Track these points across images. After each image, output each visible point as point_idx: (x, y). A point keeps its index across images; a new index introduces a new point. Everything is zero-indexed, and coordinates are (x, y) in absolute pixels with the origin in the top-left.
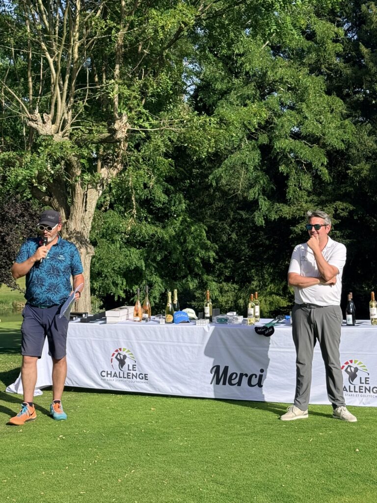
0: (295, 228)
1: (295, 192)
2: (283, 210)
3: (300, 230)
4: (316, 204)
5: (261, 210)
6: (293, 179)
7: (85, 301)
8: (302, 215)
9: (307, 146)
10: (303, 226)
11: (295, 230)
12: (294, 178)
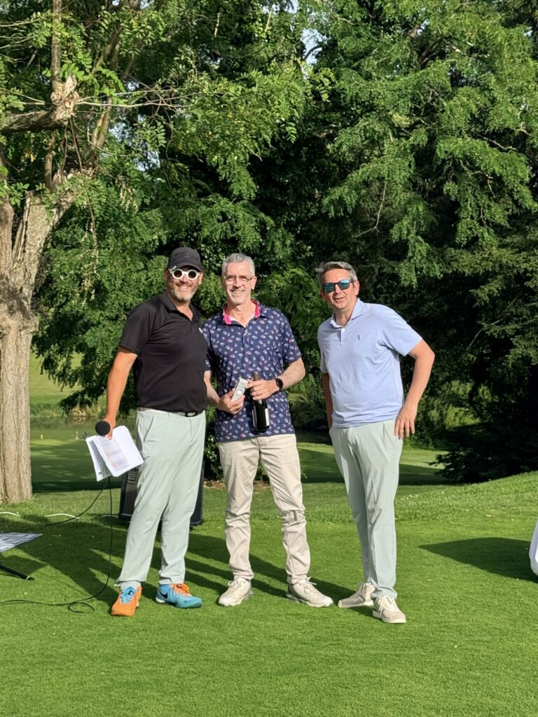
0: (478, 292)
1: (471, 229)
2: (461, 260)
3: (488, 295)
4: (517, 250)
5: (412, 261)
6: (469, 206)
7: (18, 413)
8: (490, 270)
9: (495, 149)
10: (492, 288)
11: (477, 295)
12: (471, 206)
